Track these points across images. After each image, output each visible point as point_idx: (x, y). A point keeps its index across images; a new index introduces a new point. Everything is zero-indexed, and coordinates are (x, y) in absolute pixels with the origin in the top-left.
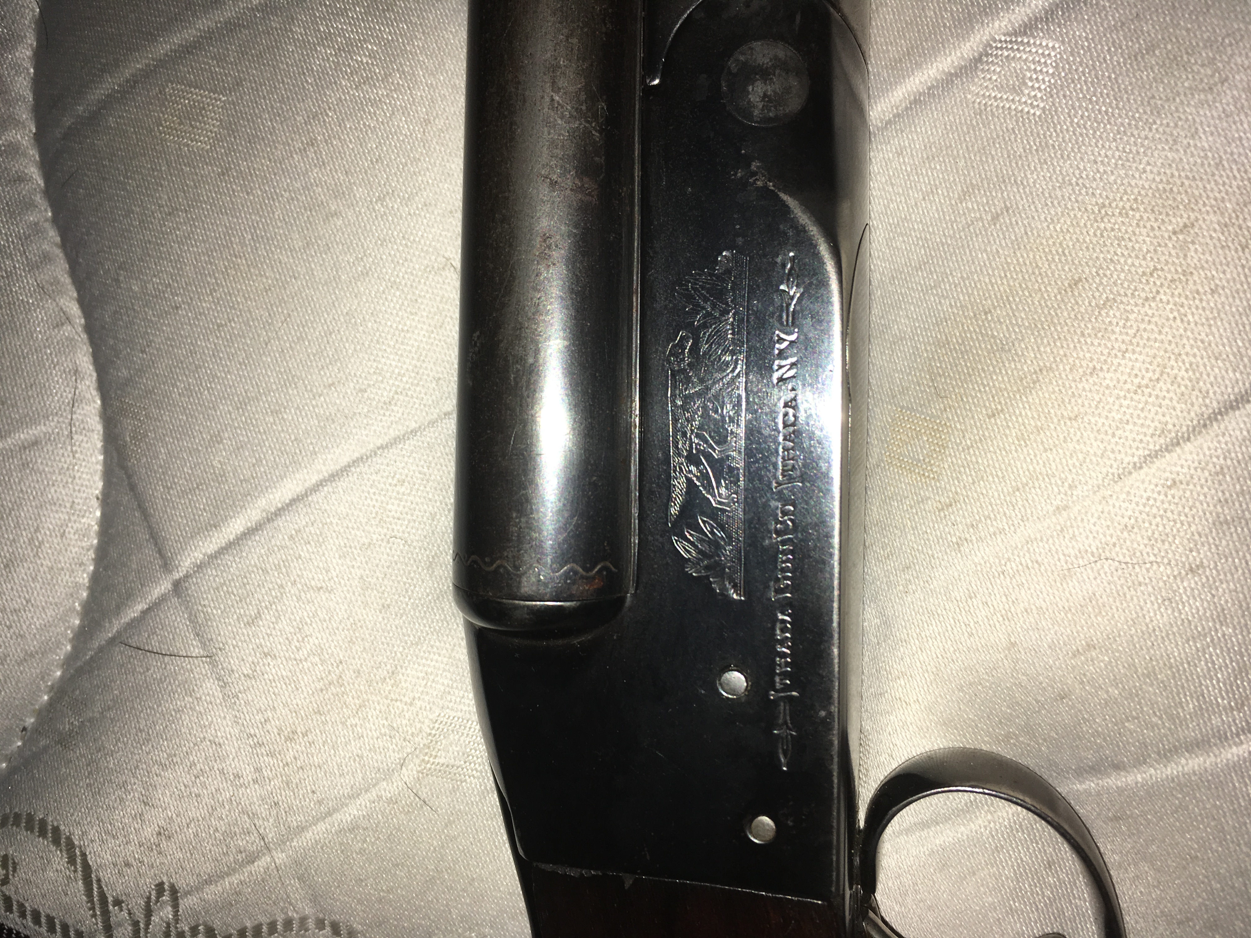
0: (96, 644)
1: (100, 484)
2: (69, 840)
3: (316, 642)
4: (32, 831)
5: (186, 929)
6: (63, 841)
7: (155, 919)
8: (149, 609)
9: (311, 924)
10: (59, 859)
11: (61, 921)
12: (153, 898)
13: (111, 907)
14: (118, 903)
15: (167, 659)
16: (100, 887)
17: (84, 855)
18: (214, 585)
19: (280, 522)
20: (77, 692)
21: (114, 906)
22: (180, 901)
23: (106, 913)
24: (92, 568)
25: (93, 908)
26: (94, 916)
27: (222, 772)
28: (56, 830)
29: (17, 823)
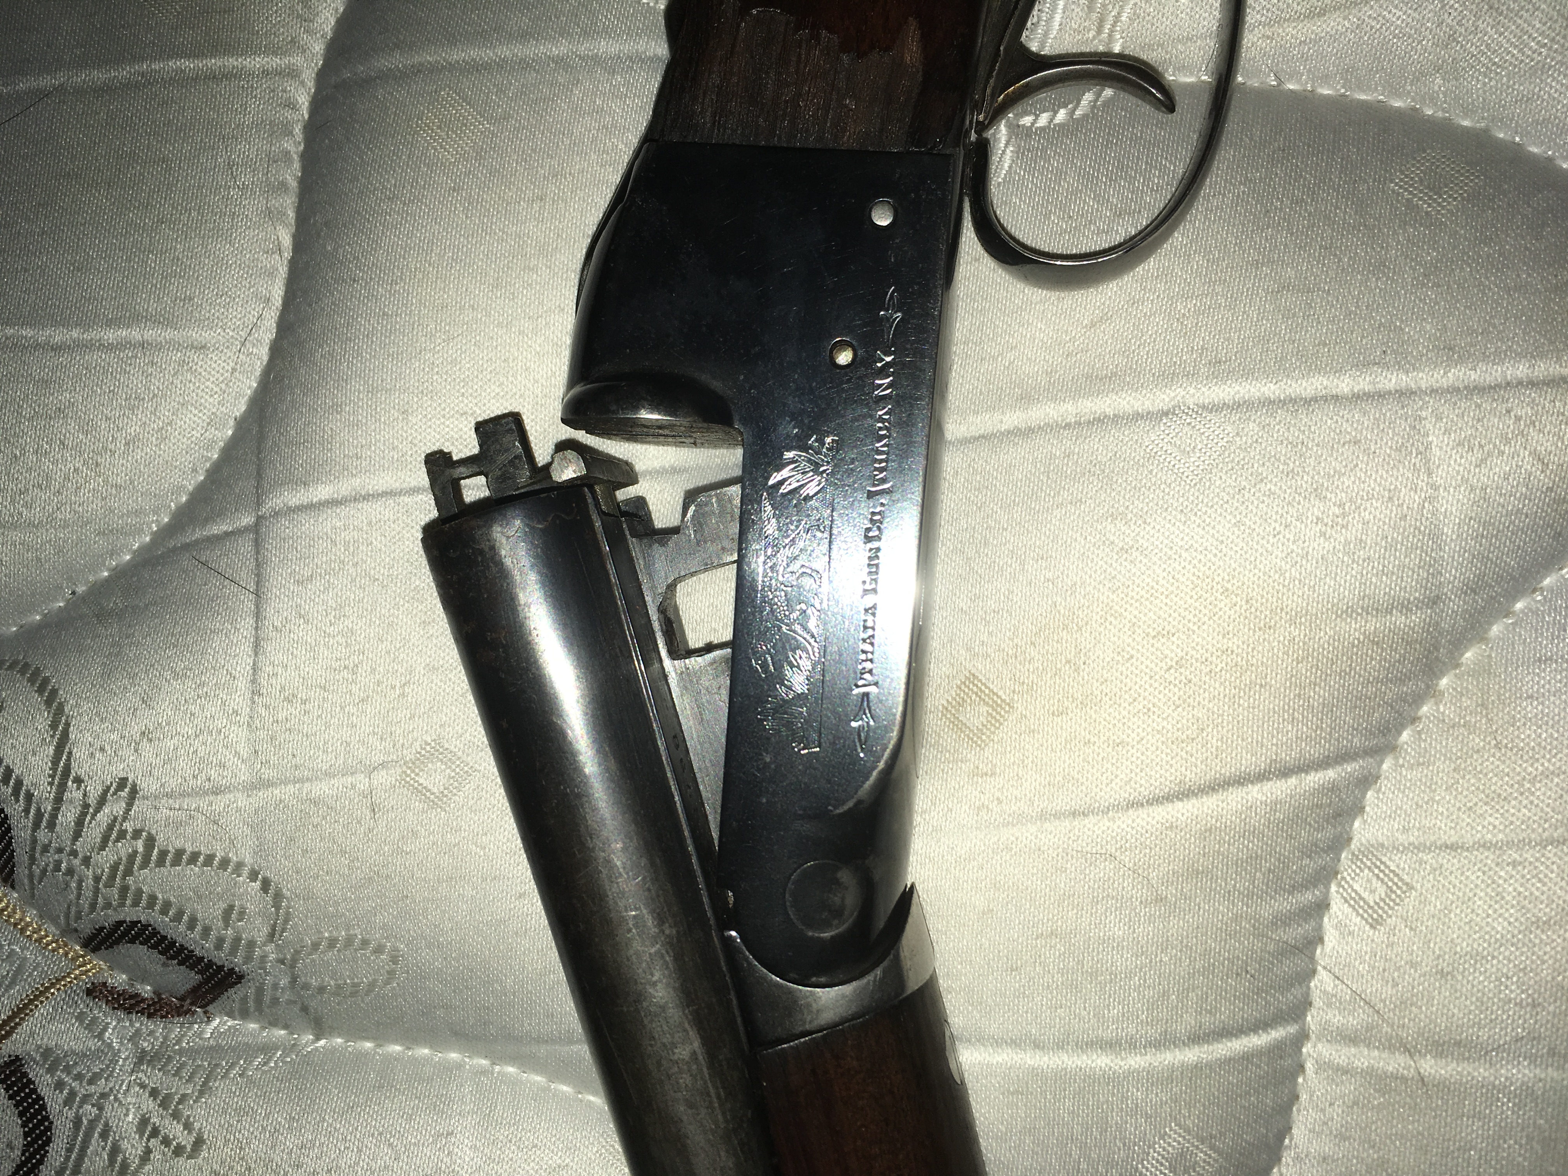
0: (172, 544)
1: (243, 408)
2: (61, 706)
3: (350, 626)
4: (33, 685)
5: (130, 830)
6: (55, 705)
7: (106, 810)
8: (232, 533)
9: (246, 871)
10: (43, 721)
11: (17, 777)
12: (112, 789)
13: (70, 783)
14: (78, 781)
15: (227, 582)
16: (69, 759)
17: (67, 725)
18: (283, 535)
19: (365, 506)
20: (135, 579)
21: (73, 782)
22: (137, 802)
23: (62, 787)
24: (202, 478)
25: (53, 777)
26: (51, 784)
27: (224, 703)
28: (54, 692)
29: (23, 672)
